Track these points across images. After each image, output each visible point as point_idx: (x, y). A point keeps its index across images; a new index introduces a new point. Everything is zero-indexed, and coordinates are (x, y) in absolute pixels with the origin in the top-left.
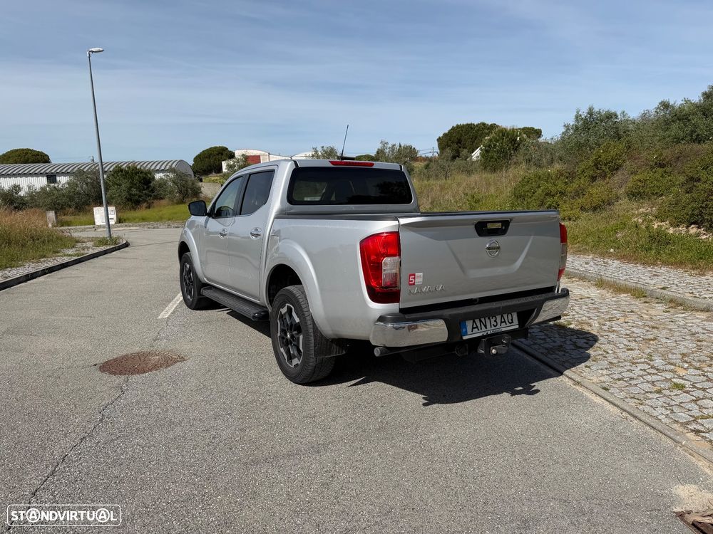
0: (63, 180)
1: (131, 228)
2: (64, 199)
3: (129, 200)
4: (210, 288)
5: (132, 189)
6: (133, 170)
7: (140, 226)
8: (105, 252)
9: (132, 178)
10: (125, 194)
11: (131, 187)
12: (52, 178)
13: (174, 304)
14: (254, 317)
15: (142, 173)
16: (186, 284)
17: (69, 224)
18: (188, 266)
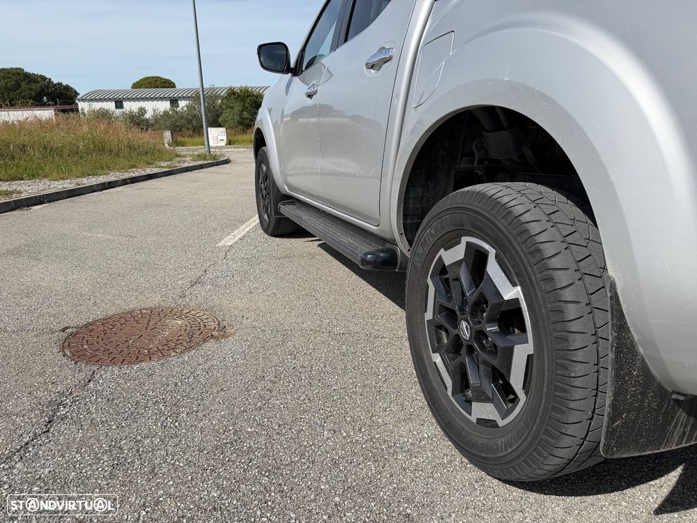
0: (182, 104)
1: (240, 150)
2: (183, 121)
3: (241, 123)
4: (293, 203)
5: (244, 112)
6: (245, 93)
7: (247, 148)
8: (201, 167)
9: (244, 101)
10: (237, 118)
11: (243, 111)
12: (174, 102)
13: (247, 227)
14: (364, 261)
15: (253, 96)
16: (263, 196)
17: (183, 144)
18: (264, 168)
